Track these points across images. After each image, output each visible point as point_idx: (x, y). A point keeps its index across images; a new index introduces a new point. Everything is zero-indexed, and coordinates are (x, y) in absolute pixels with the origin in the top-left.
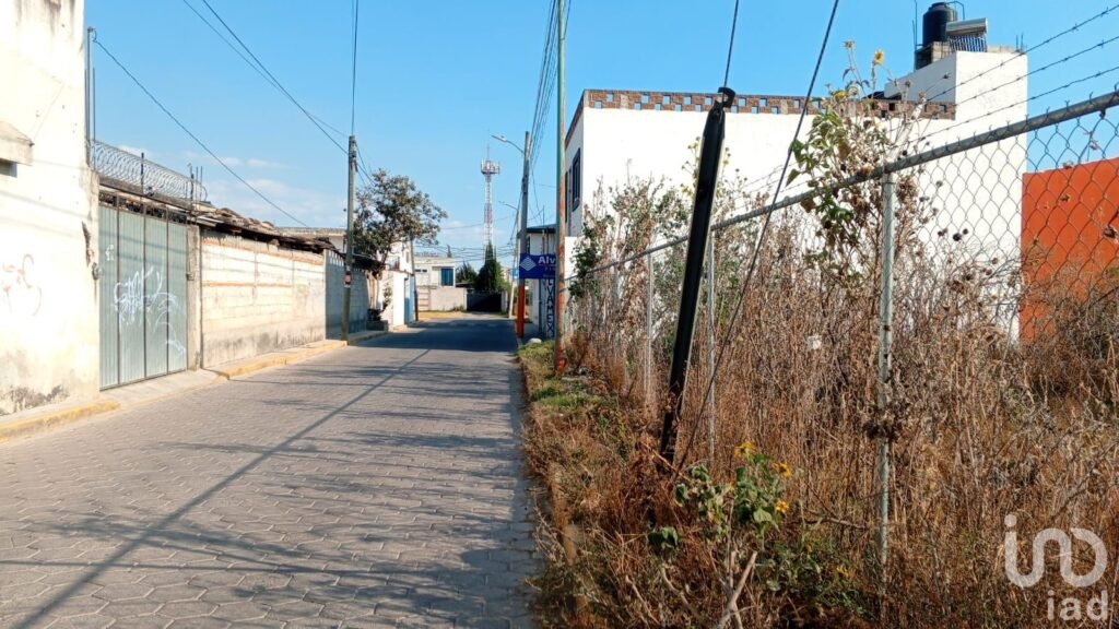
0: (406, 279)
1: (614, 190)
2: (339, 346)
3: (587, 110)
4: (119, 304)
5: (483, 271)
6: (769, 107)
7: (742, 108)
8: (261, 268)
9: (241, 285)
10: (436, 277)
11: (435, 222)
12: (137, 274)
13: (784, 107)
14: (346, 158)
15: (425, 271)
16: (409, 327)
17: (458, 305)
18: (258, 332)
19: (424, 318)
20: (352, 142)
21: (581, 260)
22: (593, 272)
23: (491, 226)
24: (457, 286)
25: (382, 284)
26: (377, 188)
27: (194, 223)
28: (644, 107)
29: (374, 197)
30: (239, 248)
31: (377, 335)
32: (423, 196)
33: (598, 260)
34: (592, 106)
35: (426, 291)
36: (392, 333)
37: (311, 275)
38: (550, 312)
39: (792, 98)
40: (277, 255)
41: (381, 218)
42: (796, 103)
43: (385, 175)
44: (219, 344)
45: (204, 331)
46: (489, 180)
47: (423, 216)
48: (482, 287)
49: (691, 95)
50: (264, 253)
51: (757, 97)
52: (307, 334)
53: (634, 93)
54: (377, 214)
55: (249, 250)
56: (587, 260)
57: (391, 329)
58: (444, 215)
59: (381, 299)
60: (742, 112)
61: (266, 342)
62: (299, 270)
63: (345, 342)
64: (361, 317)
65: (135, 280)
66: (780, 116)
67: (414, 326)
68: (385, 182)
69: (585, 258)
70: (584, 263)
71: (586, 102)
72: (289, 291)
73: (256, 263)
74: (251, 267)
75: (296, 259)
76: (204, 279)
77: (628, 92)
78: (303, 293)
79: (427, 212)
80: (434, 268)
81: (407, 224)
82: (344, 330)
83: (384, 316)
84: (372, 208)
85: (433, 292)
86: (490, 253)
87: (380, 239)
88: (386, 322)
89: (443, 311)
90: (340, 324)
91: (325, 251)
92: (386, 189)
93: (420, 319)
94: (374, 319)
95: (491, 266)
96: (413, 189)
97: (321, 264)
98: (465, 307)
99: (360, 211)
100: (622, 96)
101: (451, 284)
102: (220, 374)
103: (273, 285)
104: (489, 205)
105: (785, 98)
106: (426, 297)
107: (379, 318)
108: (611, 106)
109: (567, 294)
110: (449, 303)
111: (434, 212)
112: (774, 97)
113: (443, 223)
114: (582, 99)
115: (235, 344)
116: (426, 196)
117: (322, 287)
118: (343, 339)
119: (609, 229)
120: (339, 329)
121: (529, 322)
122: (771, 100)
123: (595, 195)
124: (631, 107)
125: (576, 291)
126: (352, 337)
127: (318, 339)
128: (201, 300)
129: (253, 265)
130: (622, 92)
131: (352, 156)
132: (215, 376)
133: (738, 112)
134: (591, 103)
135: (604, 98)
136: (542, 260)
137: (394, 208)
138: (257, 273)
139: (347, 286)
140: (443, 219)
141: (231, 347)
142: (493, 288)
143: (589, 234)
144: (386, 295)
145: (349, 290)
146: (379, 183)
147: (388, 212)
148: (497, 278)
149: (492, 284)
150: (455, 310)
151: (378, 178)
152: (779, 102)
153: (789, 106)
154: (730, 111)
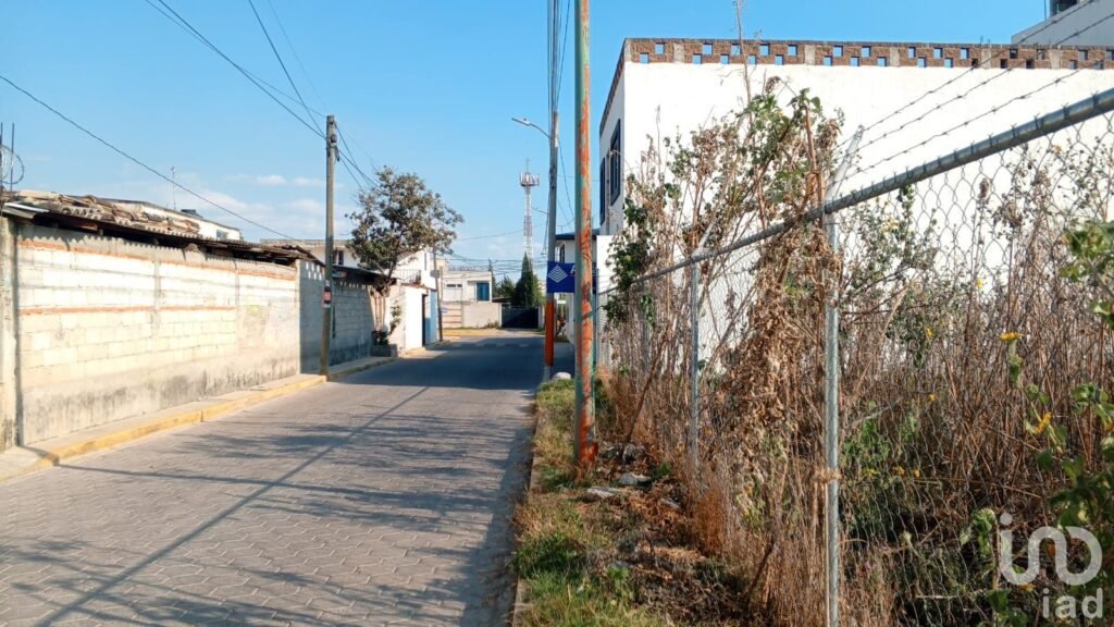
0: (424, 296)
1: (673, 142)
2: (315, 382)
3: (628, 65)
5: (520, 284)
6: (873, 58)
7: (838, 58)
8: (165, 285)
9: (121, 310)
10: (470, 292)
11: (449, 228)
13: (895, 56)
14: (324, 144)
15: (460, 286)
16: (427, 349)
17: (493, 322)
18: (162, 376)
19: (449, 337)
20: (330, 123)
21: (622, 262)
22: (642, 280)
23: (531, 239)
24: (494, 301)
25: (389, 302)
26: (383, 189)
28: (704, 59)
29: (379, 200)
30: (117, 255)
31: (379, 364)
32: (434, 196)
33: (651, 260)
34: (635, 60)
35: (459, 307)
36: (402, 359)
37: (270, 294)
39: (905, 45)
40: (203, 266)
41: (386, 224)
42: (911, 51)
43: (391, 173)
44: (68, 402)
45: (25, 384)
46: (528, 192)
47: (434, 221)
48: (518, 302)
49: (768, 44)
50: (177, 263)
51: (858, 44)
52: (266, 370)
53: (692, 41)
54: (382, 219)
55: (143, 258)
56: (634, 261)
57: (402, 354)
58: (459, 219)
59: (388, 319)
60: (838, 64)
61: (177, 389)
62: (249, 287)
63: (324, 378)
64: (362, 341)
66: (888, 68)
67: (437, 347)
68: (391, 181)
69: (628, 258)
70: (628, 266)
71: (628, 55)
72: (231, 315)
73: (157, 278)
74: (150, 284)
75: (243, 272)
76: (23, 304)
77: (683, 40)
78: (258, 317)
79: (438, 216)
80: (469, 282)
81: (415, 230)
82: (322, 362)
83: (392, 339)
84: (377, 213)
85: (467, 308)
86: (527, 264)
87: (383, 248)
88: (395, 346)
89: (477, 328)
90: (317, 354)
91: (298, 262)
92: (391, 190)
93: (445, 338)
94: (380, 342)
95: (528, 277)
96: (422, 188)
97: (292, 278)
98: (500, 324)
99: (364, 217)
100: (676, 46)
101: (488, 299)
102: (43, 454)
103: (194, 308)
104: (528, 217)
105: (895, 45)
106: (459, 313)
107: (387, 341)
108: (661, 59)
109: (603, 314)
110: (482, 320)
111: (448, 216)
112: (880, 45)
113: (458, 228)
114: (622, 54)
115: (107, 398)
116: (438, 196)
117: (295, 310)
118: (321, 373)
119: (668, 210)
120: (316, 362)
121: (564, 340)
122: (878, 48)
123: (643, 159)
124: (688, 60)
125: (617, 313)
126: (339, 369)
127: (289, 374)
128: (17, 336)
129: (153, 280)
130: (677, 41)
131: (331, 140)
132: (34, 459)
133: (832, 64)
134: (634, 56)
135: (652, 49)
137: (401, 211)
138: (159, 292)
139: (326, 306)
140: (458, 224)
141: (99, 404)
142: (531, 304)
143: (635, 216)
144: (394, 314)
145: (328, 310)
147: (393, 215)
148: (534, 292)
149: (529, 298)
150: (489, 326)
151: (384, 177)
152: (887, 51)
153: (901, 55)
154: (822, 63)
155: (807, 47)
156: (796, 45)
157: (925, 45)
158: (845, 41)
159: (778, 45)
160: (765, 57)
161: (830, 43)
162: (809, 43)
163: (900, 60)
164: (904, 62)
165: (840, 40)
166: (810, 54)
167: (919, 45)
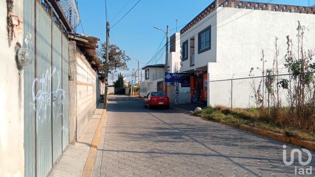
4: (36, 101)
6: (287, 10)
12: (47, 71)
13: (293, 10)
17: (112, 92)
20: (108, 24)
26: (103, 49)
27: (73, 40)
28: (240, 7)
30: (85, 63)
32: (123, 52)
37: (94, 81)
38: (177, 95)
39: (296, 6)
40: (91, 70)
42: (297, 8)
44: (81, 121)
45: (77, 115)
49: (258, 4)
50: (89, 68)
51: (283, 5)
65: (46, 77)
66: (291, 13)
71: (217, 4)
73: (88, 72)
75: (93, 74)
76: (77, 80)
79: (123, 58)
96: (118, 49)
98: (114, 93)
100: (232, 2)
102: (90, 145)
105: (293, 6)
108: (228, 6)
111: (126, 58)
112: (289, 6)
115: (84, 119)
118: (104, 108)
124: (235, 7)
128: (76, 94)
132: (88, 147)
134: (219, 4)
135: (225, 2)
136: (174, 75)
146: (103, 47)
152: (291, 8)
153: (295, 9)
154: (273, 10)
155: (269, 5)
156: (266, 4)
157: (301, 7)
158: (280, 4)
159: (261, 4)
160: (257, 8)
161: (275, 4)
162: (270, 4)
163: (295, 11)
164: (295, 12)
165: (278, 4)
166: (270, 8)
167: (299, 6)
